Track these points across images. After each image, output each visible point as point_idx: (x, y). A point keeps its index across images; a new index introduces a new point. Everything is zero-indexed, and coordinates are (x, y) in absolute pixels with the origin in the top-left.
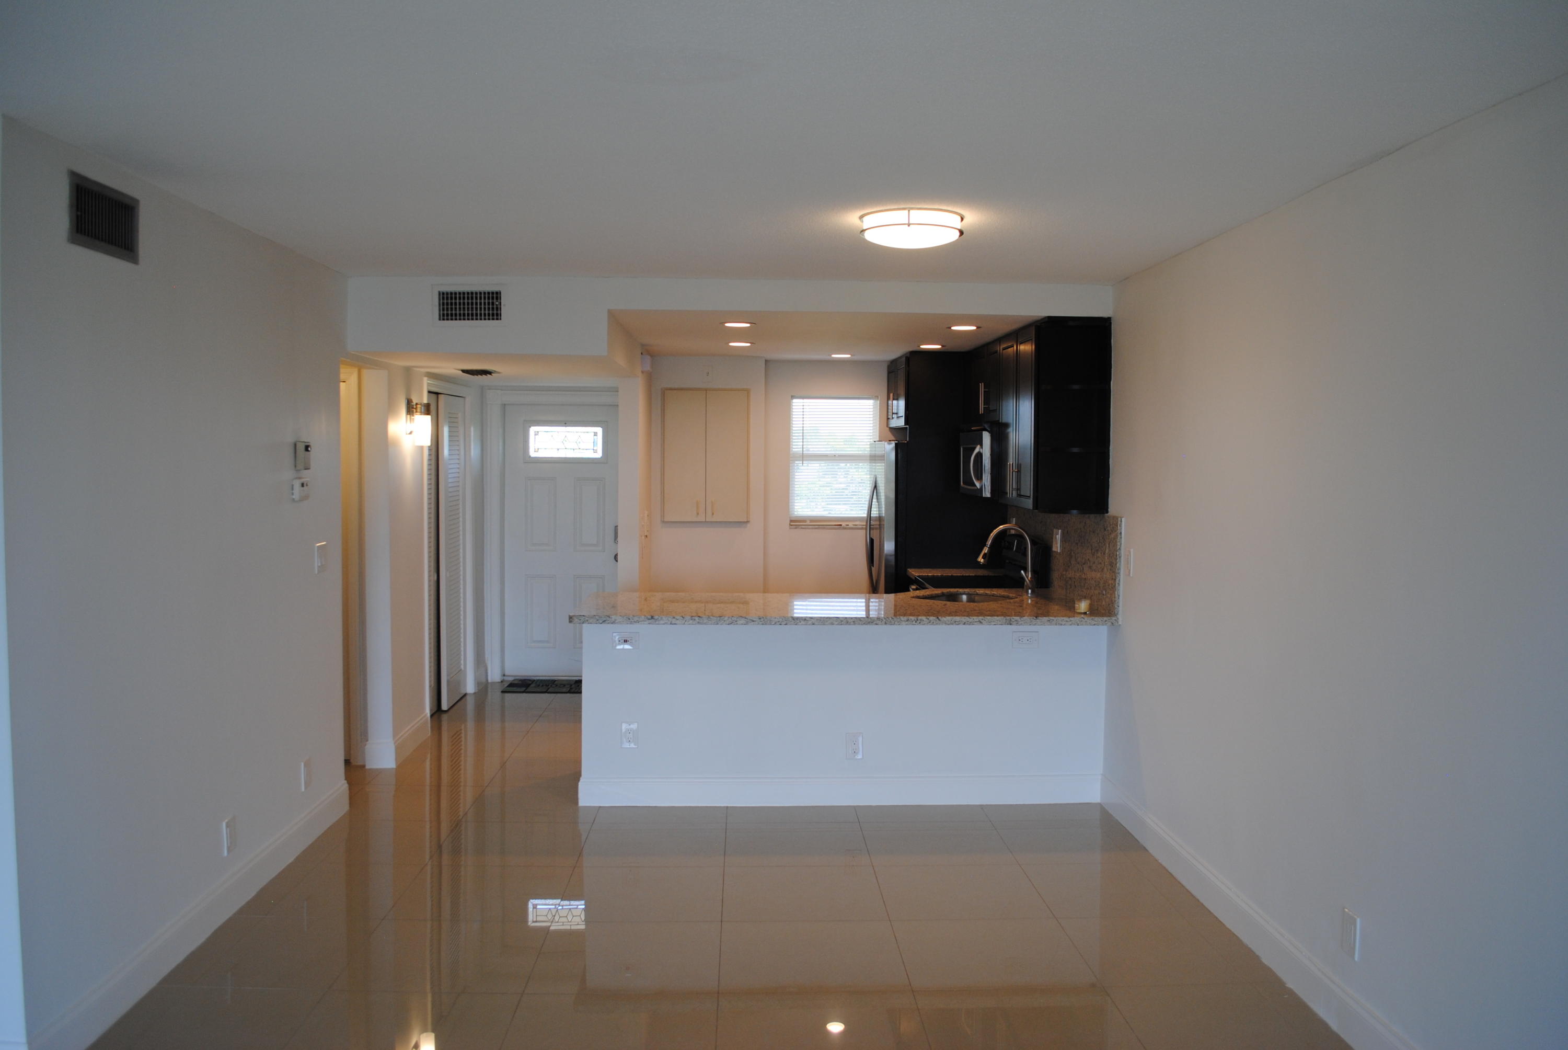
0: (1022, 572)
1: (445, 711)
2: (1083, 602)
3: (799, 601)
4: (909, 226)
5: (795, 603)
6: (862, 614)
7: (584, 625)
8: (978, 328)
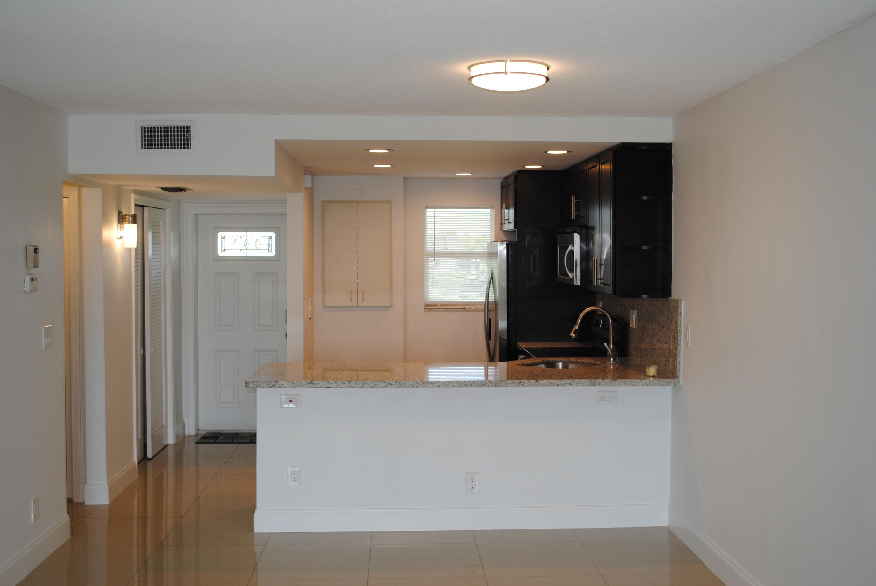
0: (605, 344)
1: (150, 459)
2: (652, 367)
3: (433, 369)
4: (506, 74)
5: (430, 370)
6: (483, 378)
7: (258, 390)
8: (568, 152)
